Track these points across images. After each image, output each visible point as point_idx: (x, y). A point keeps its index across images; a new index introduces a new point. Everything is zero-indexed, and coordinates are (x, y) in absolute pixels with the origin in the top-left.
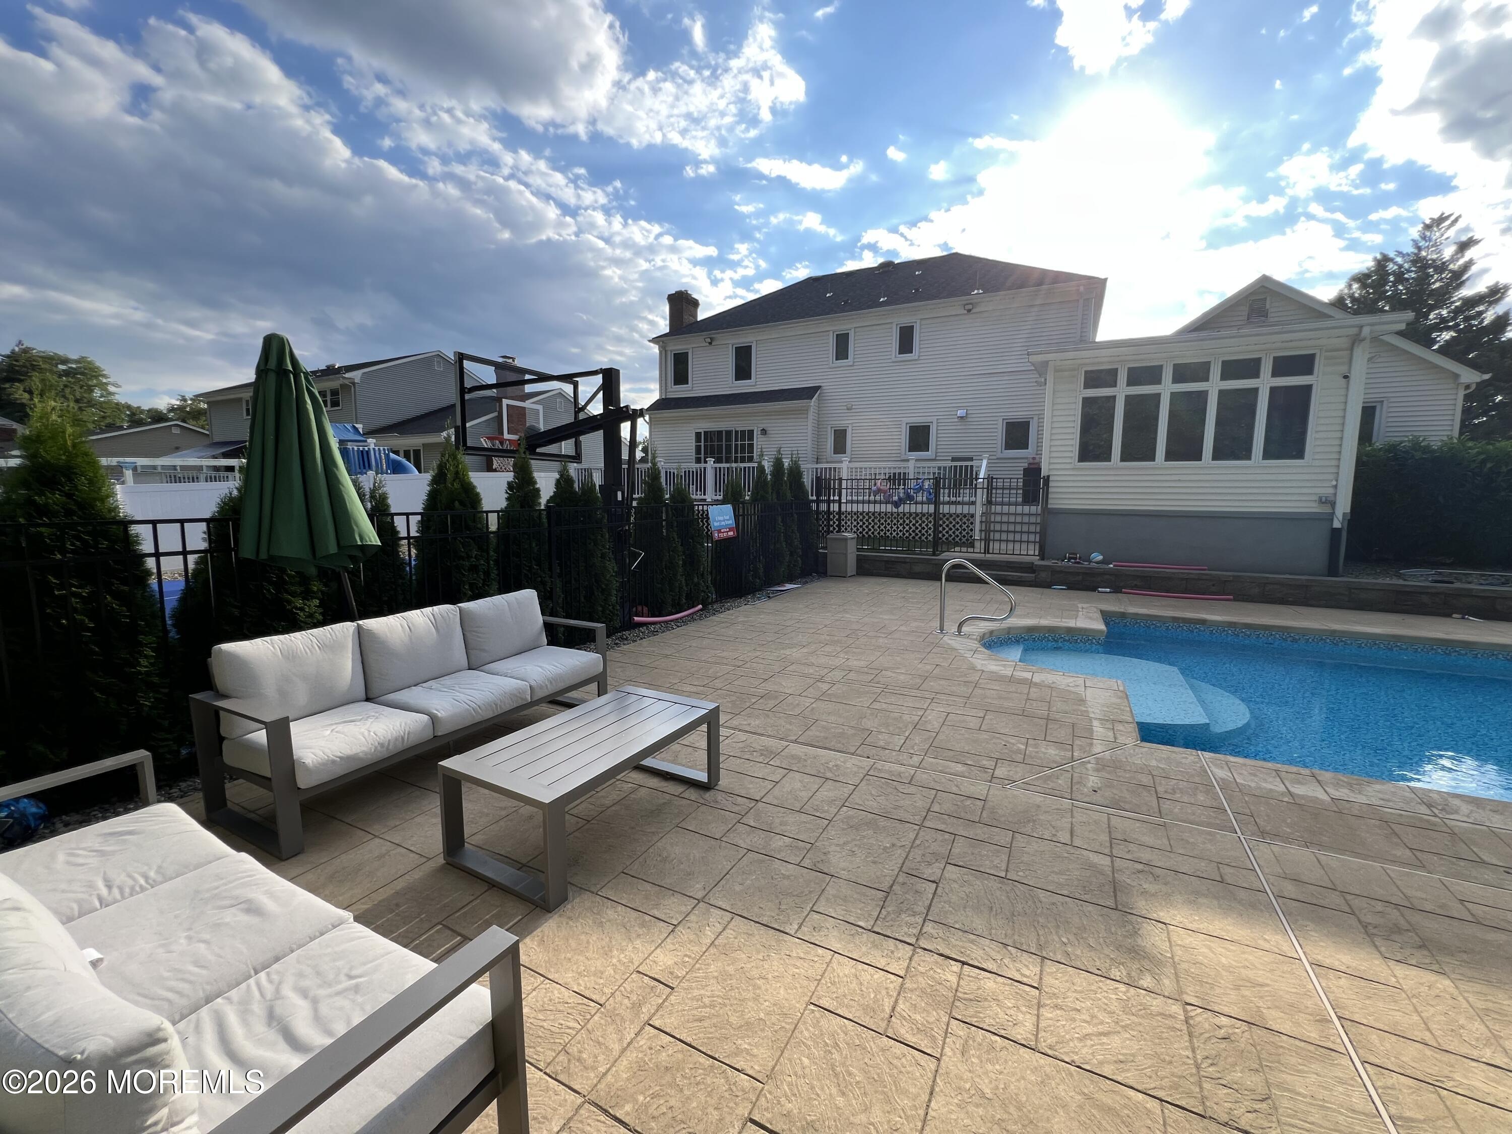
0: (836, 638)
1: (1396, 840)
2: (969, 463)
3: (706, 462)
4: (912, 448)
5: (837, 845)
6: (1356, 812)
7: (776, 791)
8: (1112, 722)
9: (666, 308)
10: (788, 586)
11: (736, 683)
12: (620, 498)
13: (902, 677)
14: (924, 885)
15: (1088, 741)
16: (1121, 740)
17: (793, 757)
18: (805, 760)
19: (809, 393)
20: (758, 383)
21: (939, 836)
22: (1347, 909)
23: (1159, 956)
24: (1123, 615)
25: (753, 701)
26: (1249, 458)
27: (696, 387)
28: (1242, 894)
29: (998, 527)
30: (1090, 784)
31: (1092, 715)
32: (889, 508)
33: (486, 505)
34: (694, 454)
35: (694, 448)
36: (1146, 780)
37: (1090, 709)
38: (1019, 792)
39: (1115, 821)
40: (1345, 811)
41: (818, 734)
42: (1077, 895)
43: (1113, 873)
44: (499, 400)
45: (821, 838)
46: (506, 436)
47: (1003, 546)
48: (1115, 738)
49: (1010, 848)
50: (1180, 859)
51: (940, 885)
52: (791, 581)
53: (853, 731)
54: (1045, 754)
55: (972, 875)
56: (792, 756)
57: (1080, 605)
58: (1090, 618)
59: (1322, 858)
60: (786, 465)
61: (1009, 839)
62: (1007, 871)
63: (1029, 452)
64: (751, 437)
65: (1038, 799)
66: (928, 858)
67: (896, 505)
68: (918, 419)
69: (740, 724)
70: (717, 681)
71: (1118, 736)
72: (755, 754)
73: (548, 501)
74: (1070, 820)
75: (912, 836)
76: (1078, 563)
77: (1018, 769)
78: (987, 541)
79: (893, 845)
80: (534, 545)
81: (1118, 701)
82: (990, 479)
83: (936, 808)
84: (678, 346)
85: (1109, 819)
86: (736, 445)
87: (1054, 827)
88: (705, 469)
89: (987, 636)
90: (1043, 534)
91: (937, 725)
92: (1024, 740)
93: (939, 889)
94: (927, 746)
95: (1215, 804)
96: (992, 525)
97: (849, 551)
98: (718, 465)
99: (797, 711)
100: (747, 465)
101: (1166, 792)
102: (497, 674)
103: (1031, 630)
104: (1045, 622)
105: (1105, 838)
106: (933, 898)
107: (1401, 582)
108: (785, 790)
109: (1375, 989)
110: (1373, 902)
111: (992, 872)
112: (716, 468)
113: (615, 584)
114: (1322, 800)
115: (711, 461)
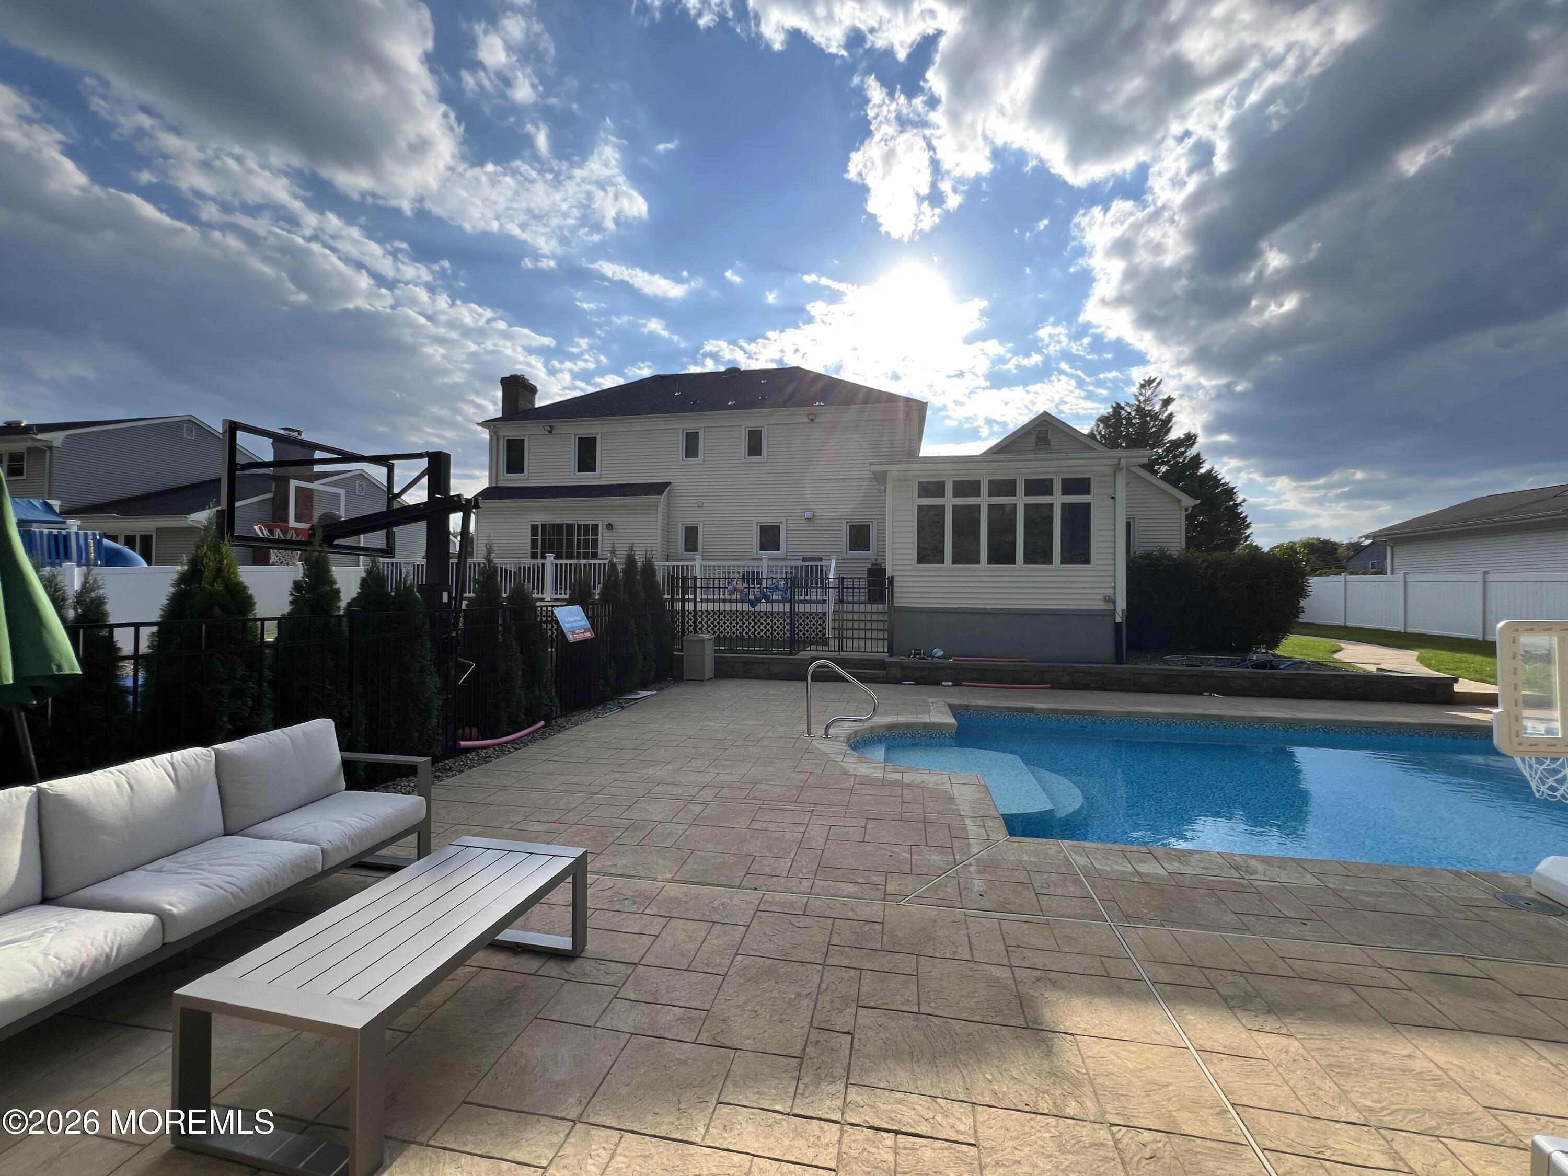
0: (703, 750)
1: (1223, 906)
2: (819, 563)
3: (544, 557)
4: (763, 548)
5: (737, 1007)
6: (1188, 884)
7: (657, 948)
8: (981, 819)
9: (499, 394)
10: (643, 694)
11: (594, 814)
12: (445, 599)
13: (778, 790)
14: (838, 1040)
15: (965, 841)
16: (994, 836)
17: (674, 900)
18: (687, 903)
19: (658, 489)
20: (603, 475)
21: (845, 974)
22: (1208, 985)
23: (1076, 1074)
24: (967, 707)
25: (617, 834)
26: (1051, 563)
27: (531, 477)
28: (1126, 986)
29: (850, 625)
30: (976, 888)
31: (963, 813)
32: (746, 607)
33: (261, 610)
34: (529, 548)
35: (529, 541)
36: (1023, 877)
37: (961, 808)
38: (913, 908)
39: (1006, 926)
40: (1182, 885)
41: (696, 867)
42: (990, 1020)
43: (1016, 986)
44: (285, 480)
45: (716, 1001)
46: (292, 523)
47: (856, 643)
48: (988, 835)
49: (917, 975)
50: (1069, 958)
51: (856, 1036)
52: (645, 687)
53: (735, 859)
54: (929, 860)
55: (885, 1015)
56: (671, 899)
57: (930, 700)
58: (941, 712)
59: (1177, 935)
60: (639, 564)
61: (914, 965)
62: (919, 1004)
63: (871, 554)
64: (595, 533)
65: (933, 912)
66: (838, 1003)
67: (753, 604)
68: (769, 519)
69: (605, 866)
70: (571, 814)
71: (990, 833)
72: (626, 902)
73: (349, 605)
74: (966, 932)
75: (816, 979)
76: (923, 658)
77: (908, 881)
78: (840, 638)
79: (799, 995)
80: (328, 659)
81: (983, 796)
82: (840, 579)
83: (836, 940)
84: (512, 431)
85: (1000, 924)
86: (579, 540)
87: (953, 943)
88: (543, 565)
89: (853, 736)
90: (891, 631)
91: (822, 841)
92: (908, 848)
93: (855, 1041)
94: (815, 867)
95: (1084, 894)
96: (845, 623)
97: (707, 653)
98: (559, 561)
99: (669, 842)
100: (592, 561)
101: (1042, 887)
102: (271, 838)
103: (891, 727)
104: (903, 719)
105: (1000, 946)
106: (851, 1054)
107: (1167, 667)
108: (667, 945)
109: (1250, 1065)
110: (1224, 973)
111: (905, 1008)
112: (556, 565)
113: (437, 703)
114: (1163, 876)
115: (550, 557)
